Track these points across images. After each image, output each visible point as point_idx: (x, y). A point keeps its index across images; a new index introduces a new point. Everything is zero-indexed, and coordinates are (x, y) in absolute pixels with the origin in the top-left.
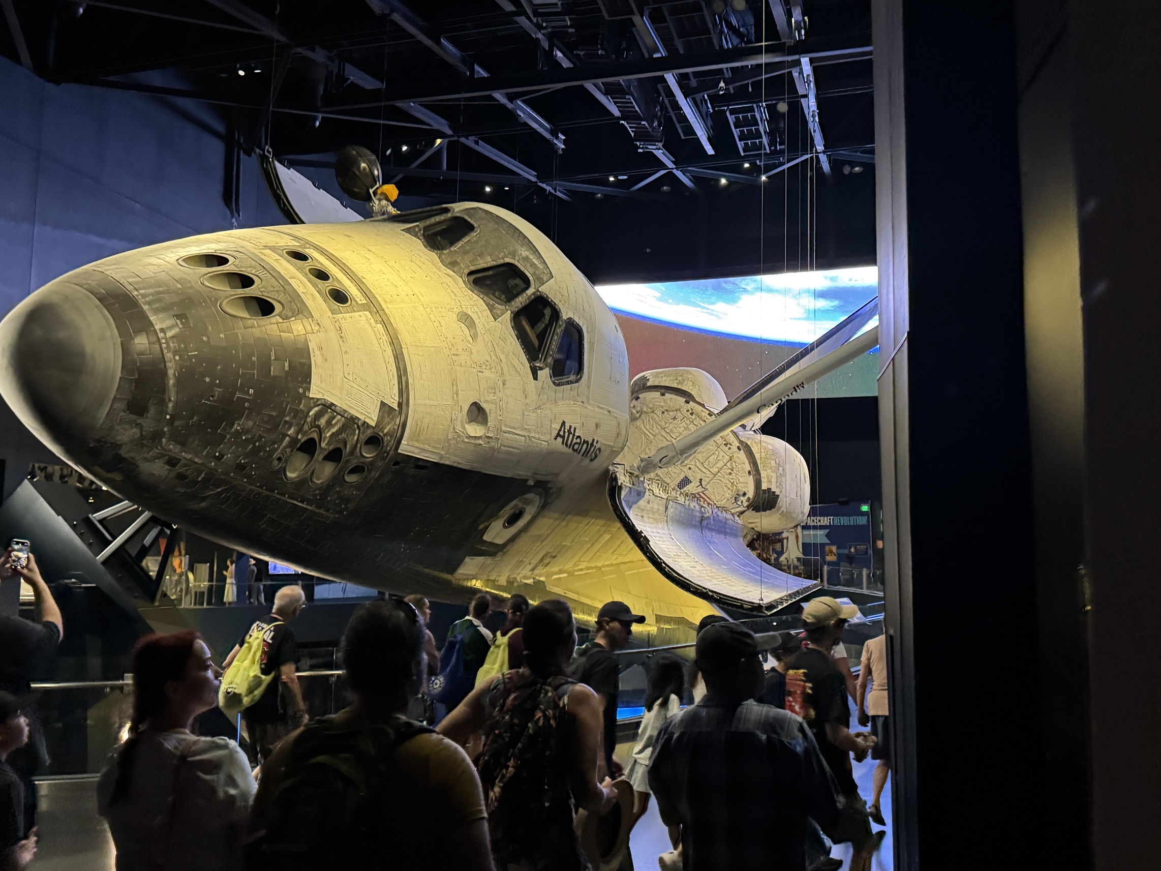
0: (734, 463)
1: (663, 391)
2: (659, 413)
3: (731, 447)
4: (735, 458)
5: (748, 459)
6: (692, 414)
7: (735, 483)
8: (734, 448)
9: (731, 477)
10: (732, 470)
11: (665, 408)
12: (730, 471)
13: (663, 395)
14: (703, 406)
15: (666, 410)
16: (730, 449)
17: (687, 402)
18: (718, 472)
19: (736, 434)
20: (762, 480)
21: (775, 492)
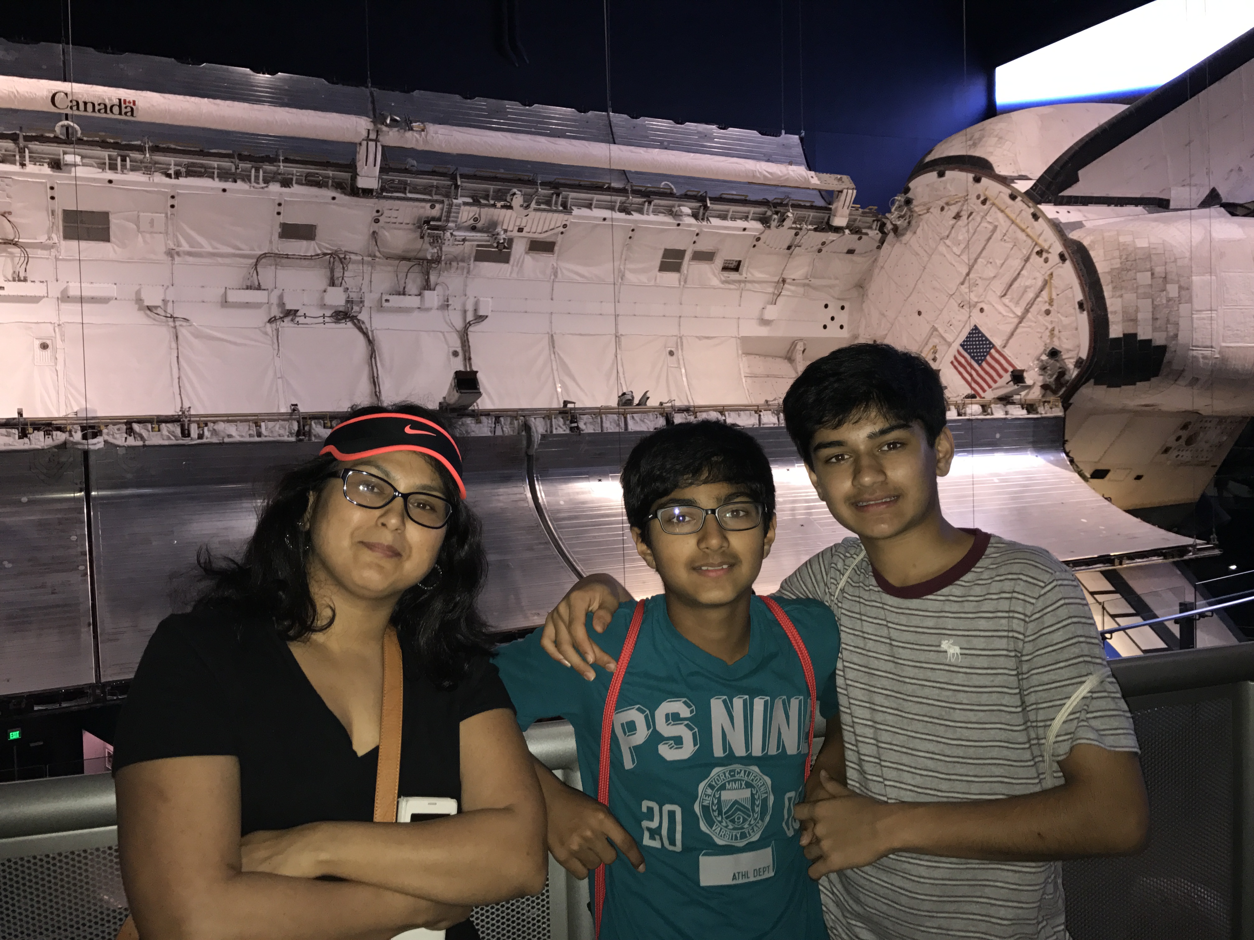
0: (1053, 289)
1: (942, 168)
2: (936, 211)
3: (1049, 256)
4: (1055, 281)
5: (1079, 277)
6: (984, 202)
7: (1056, 332)
8: (1054, 258)
9: (1049, 318)
10: (1051, 302)
11: (945, 200)
12: (1047, 307)
13: (941, 175)
14: (1005, 181)
15: (947, 204)
16: (1046, 261)
17: (977, 180)
18: (1027, 311)
19: (1057, 227)
20: (1110, 316)
21: (1150, 341)
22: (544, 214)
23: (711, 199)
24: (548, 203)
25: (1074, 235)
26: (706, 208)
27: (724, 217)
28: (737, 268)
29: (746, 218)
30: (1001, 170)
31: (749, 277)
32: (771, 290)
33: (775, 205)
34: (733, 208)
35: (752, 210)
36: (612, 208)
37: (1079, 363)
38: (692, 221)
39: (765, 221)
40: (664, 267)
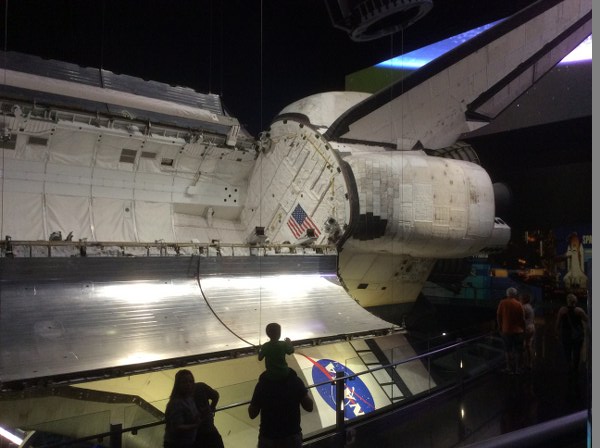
0: (335, 187)
1: (286, 119)
2: (282, 141)
3: (333, 169)
4: (336, 183)
5: (346, 182)
6: (304, 139)
7: (335, 210)
8: (335, 170)
9: (332, 202)
10: (333, 193)
11: (286, 136)
12: (332, 196)
13: (285, 122)
14: (315, 128)
15: (288, 138)
16: (332, 171)
17: (301, 126)
18: (322, 198)
19: (338, 154)
20: (361, 203)
21: (379, 217)
22: (38, 122)
23: (152, 123)
24: (42, 115)
25: (345, 159)
26: (148, 128)
27: (161, 134)
28: (171, 164)
29: (175, 136)
30: (313, 122)
31: (179, 169)
32: (192, 177)
33: (193, 130)
34: (167, 130)
35: (179, 132)
36: (87, 123)
37: (345, 227)
38: (140, 134)
39: (187, 139)
40: (123, 159)
